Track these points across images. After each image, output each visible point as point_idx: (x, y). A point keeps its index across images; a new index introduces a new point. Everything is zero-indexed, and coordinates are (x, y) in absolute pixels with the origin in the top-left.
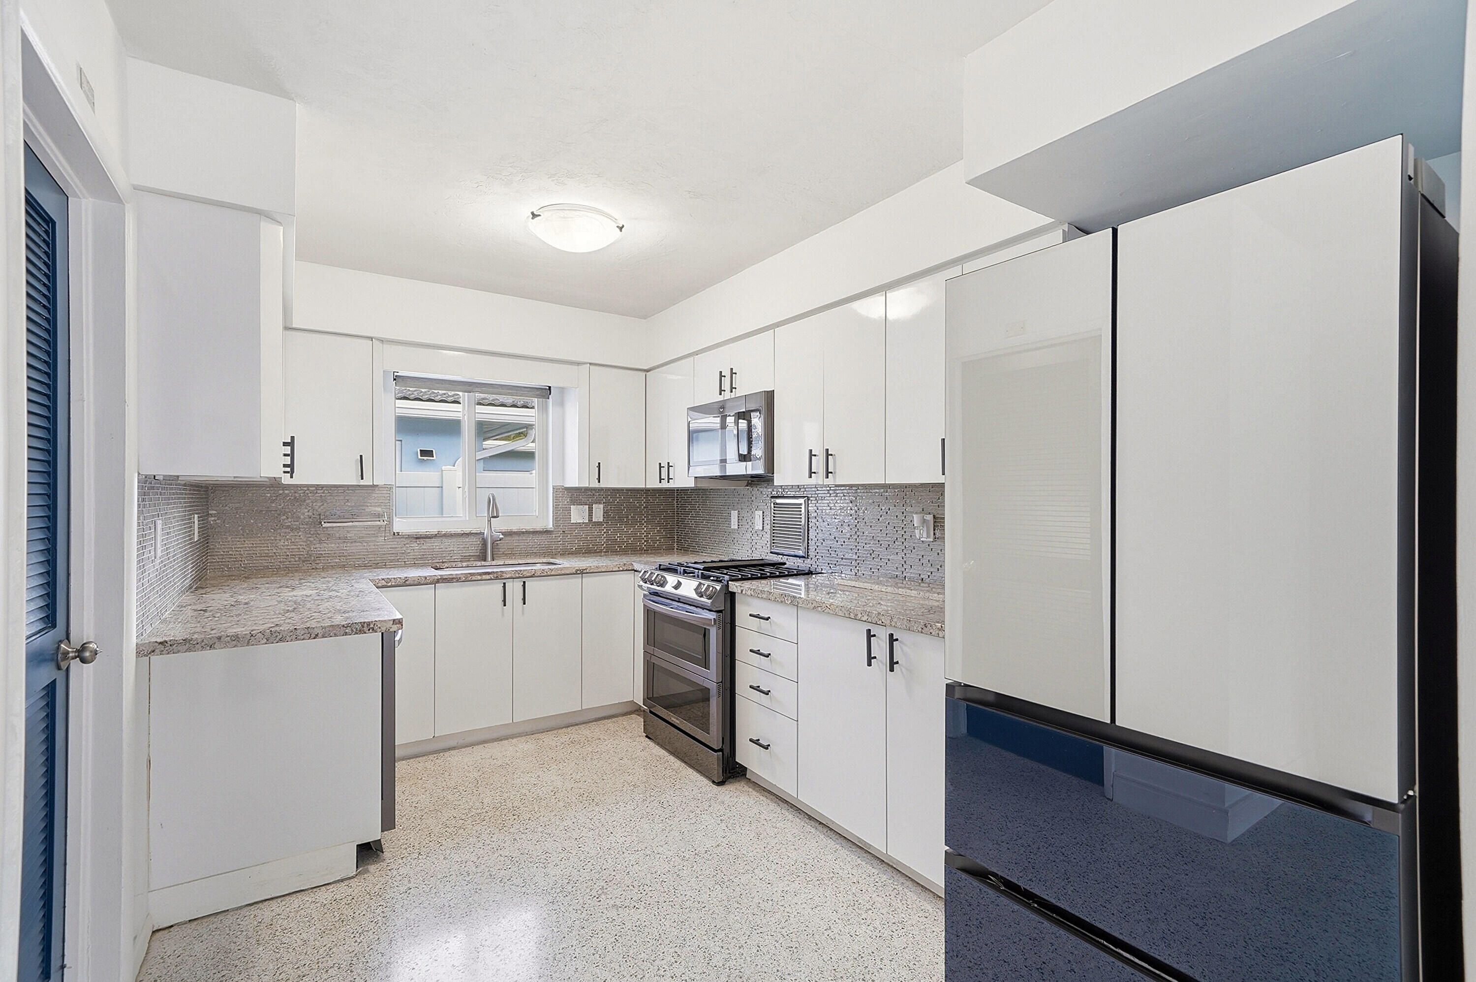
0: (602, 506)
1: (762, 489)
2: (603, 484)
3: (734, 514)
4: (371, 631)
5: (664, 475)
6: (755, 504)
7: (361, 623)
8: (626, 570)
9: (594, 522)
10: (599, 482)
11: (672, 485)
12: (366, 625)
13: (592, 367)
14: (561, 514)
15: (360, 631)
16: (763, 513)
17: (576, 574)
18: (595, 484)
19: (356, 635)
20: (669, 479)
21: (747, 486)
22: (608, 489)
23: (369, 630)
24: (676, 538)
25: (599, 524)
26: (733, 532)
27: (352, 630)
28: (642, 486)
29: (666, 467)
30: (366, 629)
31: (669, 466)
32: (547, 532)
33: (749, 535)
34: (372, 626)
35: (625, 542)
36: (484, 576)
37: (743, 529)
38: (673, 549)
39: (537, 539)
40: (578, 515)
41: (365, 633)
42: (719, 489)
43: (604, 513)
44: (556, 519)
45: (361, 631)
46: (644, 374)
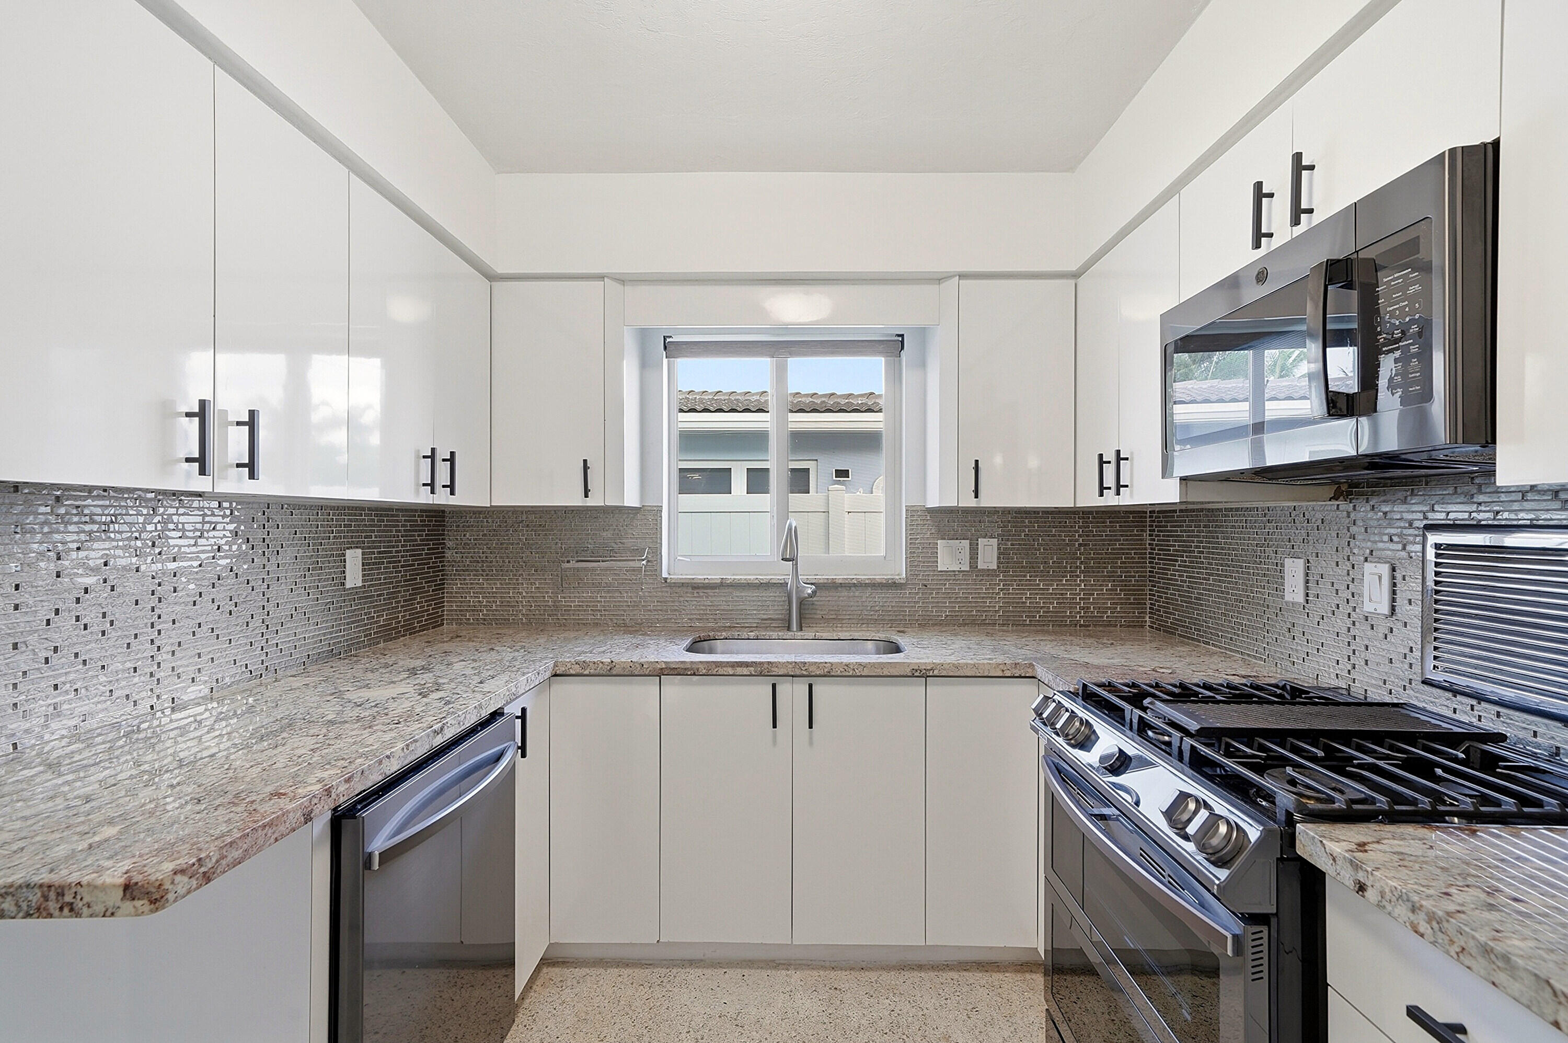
0: (994, 542)
1: (1386, 508)
2: (988, 500)
3: (1294, 570)
4: (66, 910)
5: (1109, 481)
6: (1361, 546)
7: (41, 886)
8: (1020, 677)
9: (980, 570)
10: (976, 497)
11: (1126, 499)
12: (52, 895)
13: (964, 282)
14: (921, 554)
15: (38, 909)
16: (1394, 570)
17: (913, 676)
18: (971, 502)
19: (29, 920)
20: (1119, 486)
21: (1335, 498)
22: (994, 511)
23: (61, 909)
24: (1148, 606)
25: (988, 573)
26: (1288, 610)
27: (18, 906)
28: (1066, 502)
29: (1113, 460)
30: (53, 905)
31: (1119, 459)
32: (892, 585)
33: (1341, 623)
34: (68, 898)
35: (1042, 608)
36: (738, 669)
37: (1318, 608)
38: (1142, 627)
39: (879, 596)
40: (950, 556)
41: (51, 916)
42: (1250, 509)
43: (1000, 554)
44: (911, 563)
45: (40, 911)
46: (1072, 282)
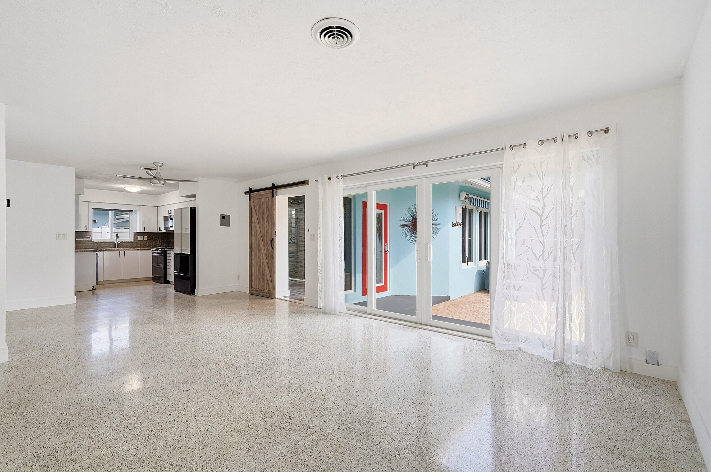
0: (146, 236)
9: (145, 240)
13: (143, 206)
14: (136, 238)
17: (138, 250)
18: (144, 232)
22: (147, 233)
32: (132, 242)
36: (115, 250)
39: (129, 244)
40: (140, 238)
44: (134, 239)
46: (157, 207)
